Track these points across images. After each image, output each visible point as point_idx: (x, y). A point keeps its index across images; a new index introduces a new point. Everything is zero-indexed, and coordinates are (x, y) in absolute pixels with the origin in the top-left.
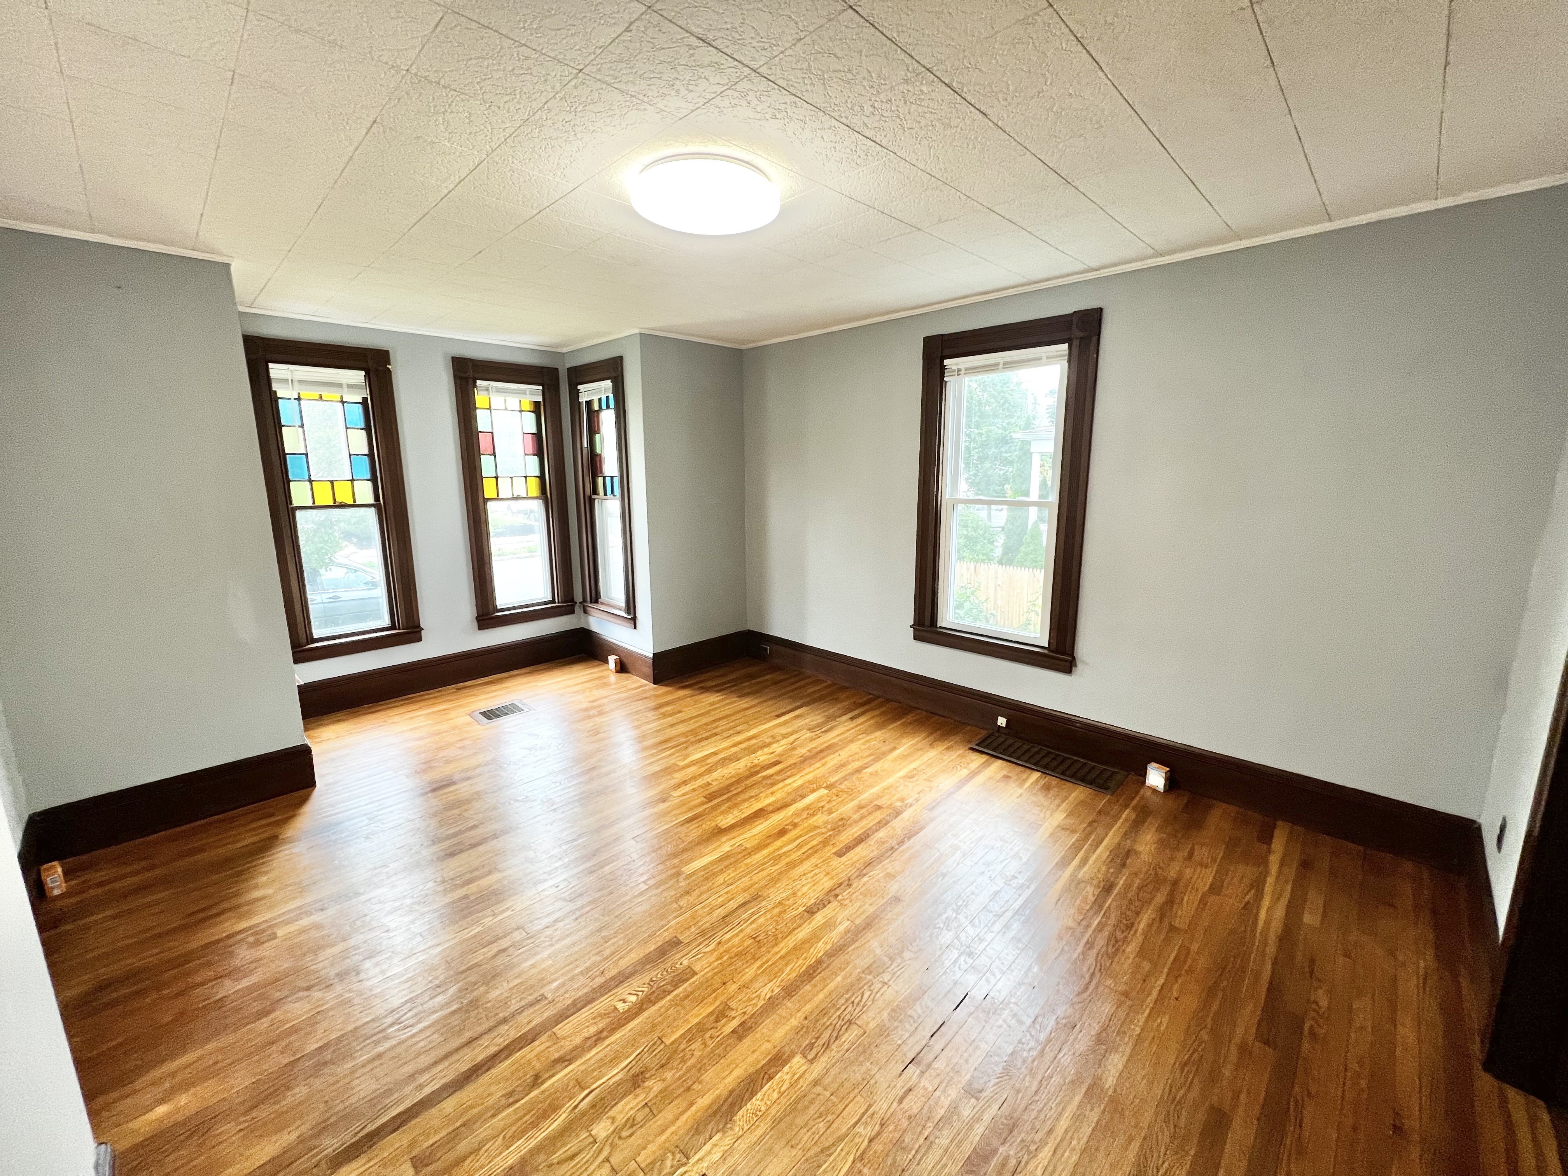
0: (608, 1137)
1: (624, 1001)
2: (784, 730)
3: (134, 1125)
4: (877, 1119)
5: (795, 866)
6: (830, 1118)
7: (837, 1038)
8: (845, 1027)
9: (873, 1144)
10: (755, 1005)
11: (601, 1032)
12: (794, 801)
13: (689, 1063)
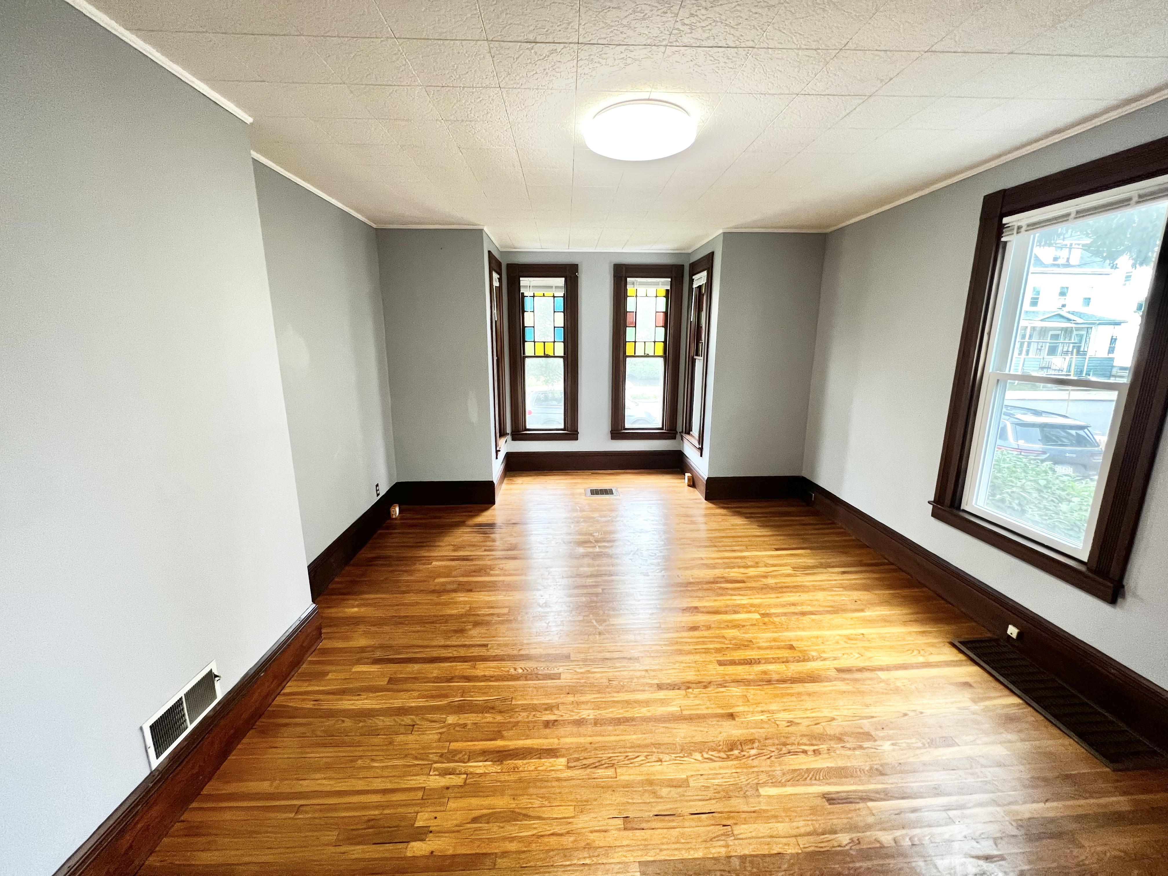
0: (450, 724)
1: (515, 669)
2: (771, 561)
3: (346, 610)
4: (569, 827)
5: (681, 654)
6: (546, 803)
7: (596, 767)
8: (607, 765)
9: (552, 837)
10: (572, 716)
11: (492, 677)
12: (726, 613)
13: (511, 720)
